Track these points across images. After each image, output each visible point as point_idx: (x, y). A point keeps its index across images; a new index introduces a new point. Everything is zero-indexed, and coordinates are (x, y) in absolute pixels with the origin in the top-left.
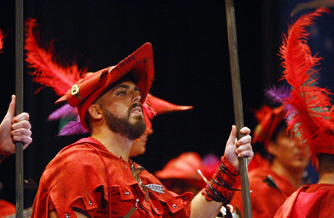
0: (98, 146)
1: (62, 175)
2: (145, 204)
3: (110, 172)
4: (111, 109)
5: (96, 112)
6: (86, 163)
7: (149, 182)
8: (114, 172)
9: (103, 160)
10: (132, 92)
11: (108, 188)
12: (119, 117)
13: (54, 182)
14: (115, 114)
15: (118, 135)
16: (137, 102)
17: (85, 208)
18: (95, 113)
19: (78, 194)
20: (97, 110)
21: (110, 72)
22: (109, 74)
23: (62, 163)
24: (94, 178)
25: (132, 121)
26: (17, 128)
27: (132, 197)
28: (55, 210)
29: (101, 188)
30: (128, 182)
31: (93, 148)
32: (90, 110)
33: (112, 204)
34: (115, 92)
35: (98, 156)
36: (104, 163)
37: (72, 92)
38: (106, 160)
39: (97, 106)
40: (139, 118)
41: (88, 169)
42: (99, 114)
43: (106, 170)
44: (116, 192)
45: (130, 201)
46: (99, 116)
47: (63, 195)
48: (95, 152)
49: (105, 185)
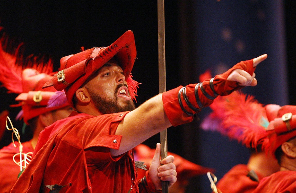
5: (83, 96)
20: (84, 94)
21: (95, 59)
22: (93, 61)
32: (77, 94)
37: (58, 79)
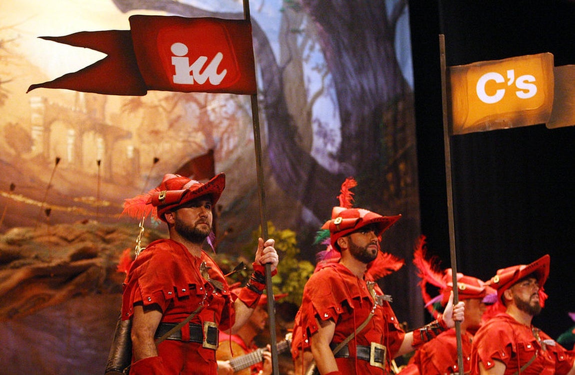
0: (509, 318)
1: (485, 337)
2: (542, 353)
3: (517, 333)
4: (519, 295)
6: (500, 329)
7: (545, 339)
8: (519, 334)
9: (511, 326)
10: (533, 285)
11: (516, 344)
12: (524, 300)
13: (481, 343)
14: (521, 298)
15: (523, 312)
16: (536, 292)
17: (500, 357)
18: (508, 296)
19: (495, 349)
20: (509, 294)
22: (521, 272)
23: (485, 330)
24: (506, 338)
25: (532, 304)
26: (458, 312)
27: (533, 348)
28: (481, 361)
29: (510, 345)
30: (530, 339)
31: (504, 319)
32: (505, 293)
33: (519, 354)
34: (522, 283)
35: (508, 324)
36: (512, 328)
38: (514, 326)
39: (510, 291)
40: (537, 303)
41: (501, 332)
42: (510, 296)
43: (514, 332)
44: (521, 347)
45: (532, 351)
46: (510, 298)
47: (486, 350)
48: (506, 321)
49: (513, 342)
